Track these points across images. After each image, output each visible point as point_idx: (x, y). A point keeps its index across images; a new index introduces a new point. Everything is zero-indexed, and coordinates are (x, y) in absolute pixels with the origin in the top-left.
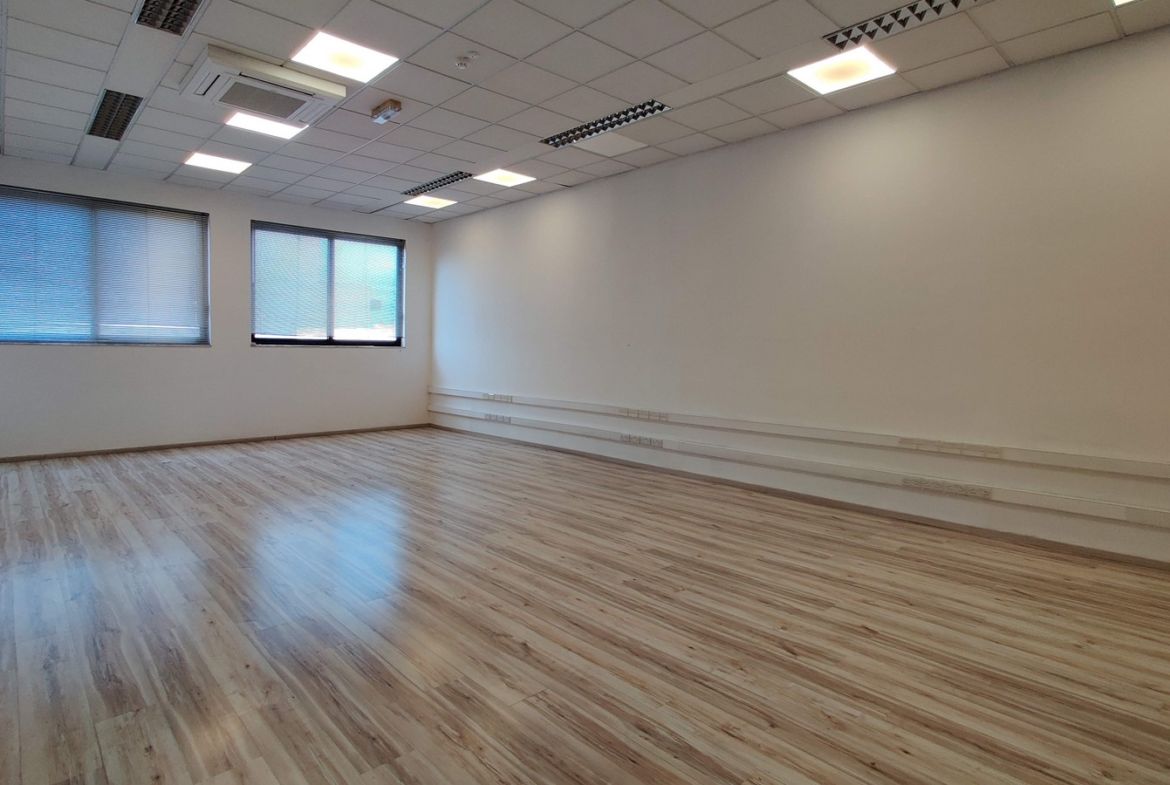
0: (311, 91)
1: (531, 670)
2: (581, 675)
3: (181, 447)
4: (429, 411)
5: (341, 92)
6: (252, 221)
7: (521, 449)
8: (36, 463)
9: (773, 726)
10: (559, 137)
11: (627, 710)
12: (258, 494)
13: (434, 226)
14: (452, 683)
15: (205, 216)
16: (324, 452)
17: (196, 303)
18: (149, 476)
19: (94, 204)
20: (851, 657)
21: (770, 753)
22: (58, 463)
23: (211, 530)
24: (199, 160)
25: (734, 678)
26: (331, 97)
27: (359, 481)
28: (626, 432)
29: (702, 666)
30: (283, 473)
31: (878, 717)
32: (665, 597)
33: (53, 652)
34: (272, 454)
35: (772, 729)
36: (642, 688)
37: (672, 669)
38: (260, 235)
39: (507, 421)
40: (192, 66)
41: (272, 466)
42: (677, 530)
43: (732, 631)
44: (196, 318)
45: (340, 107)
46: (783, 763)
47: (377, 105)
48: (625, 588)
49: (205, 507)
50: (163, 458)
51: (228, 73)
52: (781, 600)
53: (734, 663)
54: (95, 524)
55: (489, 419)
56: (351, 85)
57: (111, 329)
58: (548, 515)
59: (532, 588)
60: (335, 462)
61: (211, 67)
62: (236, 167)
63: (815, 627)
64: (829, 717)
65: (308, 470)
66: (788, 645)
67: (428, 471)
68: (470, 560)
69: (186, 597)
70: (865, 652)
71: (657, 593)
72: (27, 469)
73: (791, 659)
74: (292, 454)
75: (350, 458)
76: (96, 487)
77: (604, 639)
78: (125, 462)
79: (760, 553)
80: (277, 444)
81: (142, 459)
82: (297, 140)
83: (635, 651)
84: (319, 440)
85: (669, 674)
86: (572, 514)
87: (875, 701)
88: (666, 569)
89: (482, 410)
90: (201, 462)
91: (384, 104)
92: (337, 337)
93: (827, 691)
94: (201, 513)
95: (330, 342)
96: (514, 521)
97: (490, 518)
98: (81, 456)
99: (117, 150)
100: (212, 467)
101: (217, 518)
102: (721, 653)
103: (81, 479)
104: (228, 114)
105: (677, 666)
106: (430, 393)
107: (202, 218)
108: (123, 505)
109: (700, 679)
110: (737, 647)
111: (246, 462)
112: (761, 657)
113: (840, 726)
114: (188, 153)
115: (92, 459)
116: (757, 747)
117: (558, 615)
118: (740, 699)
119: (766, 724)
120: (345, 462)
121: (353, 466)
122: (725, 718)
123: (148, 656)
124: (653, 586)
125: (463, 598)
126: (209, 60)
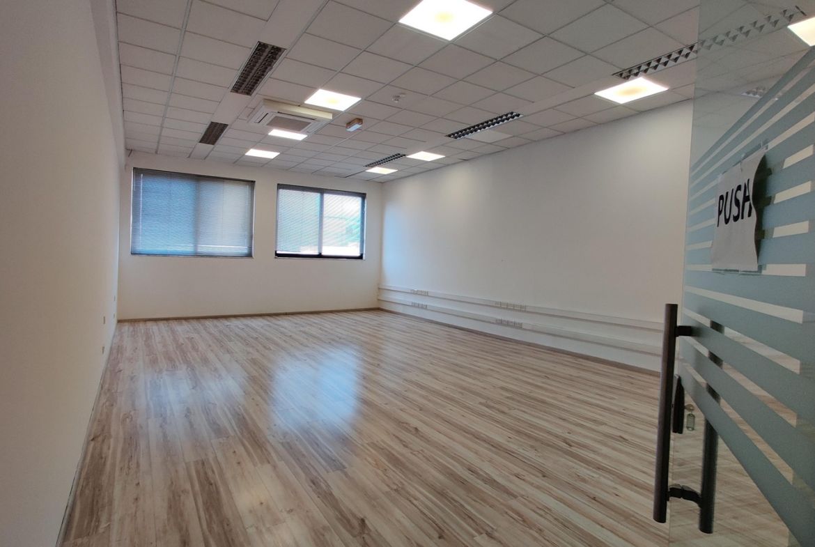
0: (313, 118)
1: (418, 440)
2: (443, 444)
3: (235, 316)
4: (379, 300)
5: (330, 117)
6: (278, 184)
7: (433, 325)
8: (165, 322)
9: (544, 476)
10: (457, 133)
11: (465, 462)
12: (277, 344)
13: (383, 184)
14: (375, 442)
15: (253, 182)
16: (314, 323)
17: (247, 233)
18: (221, 332)
19: (198, 178)
20: (605, 450)
21: (538, 487)
22: (176, 322)
23: (254, 362)
24: (253, 153)
25: (531, 454)
26: (324, 120)
27: (333, 340)
28: (499, 317)
29: (513, 447)
30: (290, 334)
31: (608, 479)
32: (503, 412)
33: (188, 410)
34: (284, 323)
35: (543, 478)
36: (476, 453)
37: (496, 446)
38: (282, 191)
39: (424, 307)
40: (254, 109)
41: (285, 330)
42: (521, 377)
43: (538, 432)
44: (246, 241)
45: (330, 123)
46: (544, 492)
47: (349, 121)
48: (480, 406)
49: (251, 350)
50: (226, 322)
51: (272, 112)
52: (573, 419)
53: (532, 447)
54: (198, 354)
55: (414, 306)
56: (335, 113)
57: (204, 248)
58: (443, 364)
59: (425, 402)
60: (320, 329)
61: (264, 110)
62: (271, 155)
63: (588, 434)
64: (579, 476)
65: (304, 332)
66: (568, 441)
67: (375, 336)
68: (392, 385)
69: (245, 392)
70: (614, 449)
71: (498, 410)
72: (161, 324)
73: (568, 448)
74: (296, 324)
75: (329, 327)
76: (195, 336)
77: (460, 429)
78: (208, 323)
79: (568, 393)
80: (287, 317)
81: (215, 322)
82: (304, 141)
83: (476, 436)
84: (311, 316)
85: (493, 449)
86: (457, 365)
87: (610, 472)
88: (508, 398)
89: (410, 299)
90: (247, 326)
91: (354, 120)
92: (324, 253)
93: (582, 464)
94: (248, 353)
95: (320, 256)
96: (422, 367)
97: (408, 364)
98: (187, 319)
99: (212, 150)
100: (253, 329)
101: (256, 356)
102: (526, 442)
103: (188, 332)
104: (270, 130)
105: (500, 446)
106: (379, 289)
107: (252, 183)
108: (210, 346)
109: (510, 453)
110: (536, 440)
111: (270, 327)
112: (549, 445)
113: (584, 480)
114: (247, 149)
115: (192, 321)
116: (532, 484)
117: (437, 416)
118: (529, 463)
119: (540, 475)
120: (326, 329)
121: (331, 332)
122: (517, 470)
123: (230, 416)
124: (496, 406)
125: (386, 404)
126: (263, 107)
